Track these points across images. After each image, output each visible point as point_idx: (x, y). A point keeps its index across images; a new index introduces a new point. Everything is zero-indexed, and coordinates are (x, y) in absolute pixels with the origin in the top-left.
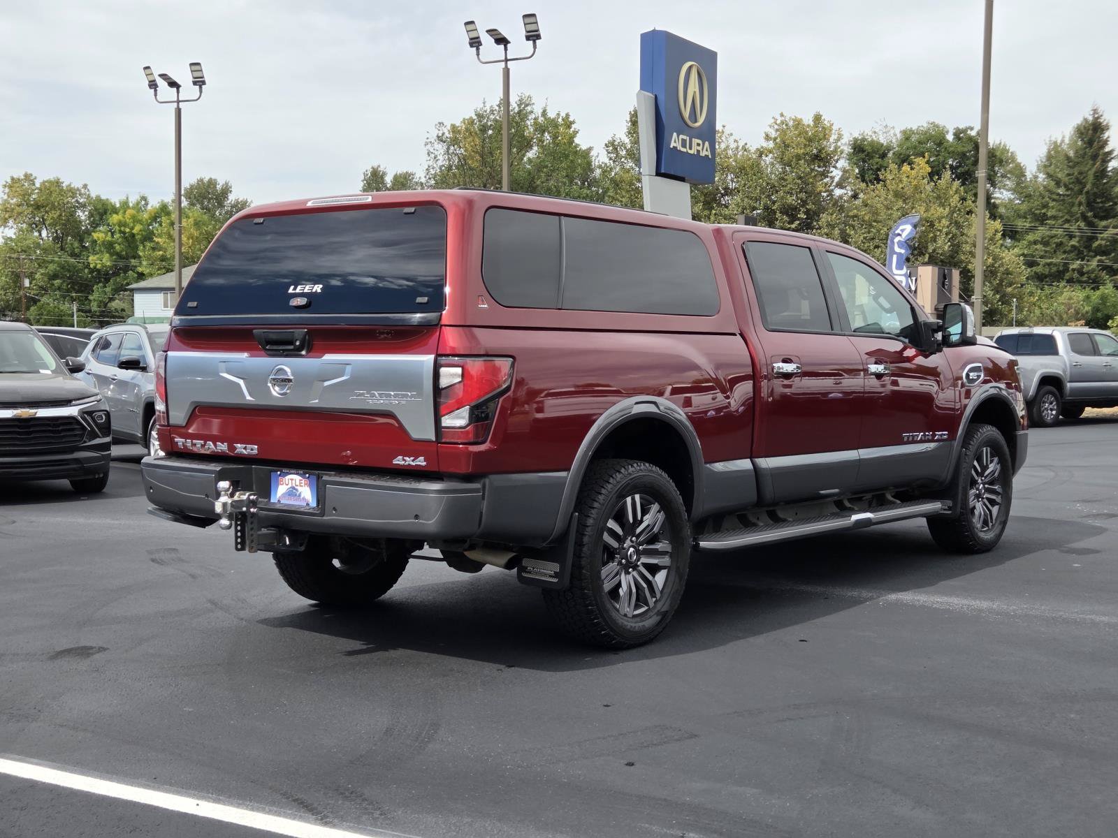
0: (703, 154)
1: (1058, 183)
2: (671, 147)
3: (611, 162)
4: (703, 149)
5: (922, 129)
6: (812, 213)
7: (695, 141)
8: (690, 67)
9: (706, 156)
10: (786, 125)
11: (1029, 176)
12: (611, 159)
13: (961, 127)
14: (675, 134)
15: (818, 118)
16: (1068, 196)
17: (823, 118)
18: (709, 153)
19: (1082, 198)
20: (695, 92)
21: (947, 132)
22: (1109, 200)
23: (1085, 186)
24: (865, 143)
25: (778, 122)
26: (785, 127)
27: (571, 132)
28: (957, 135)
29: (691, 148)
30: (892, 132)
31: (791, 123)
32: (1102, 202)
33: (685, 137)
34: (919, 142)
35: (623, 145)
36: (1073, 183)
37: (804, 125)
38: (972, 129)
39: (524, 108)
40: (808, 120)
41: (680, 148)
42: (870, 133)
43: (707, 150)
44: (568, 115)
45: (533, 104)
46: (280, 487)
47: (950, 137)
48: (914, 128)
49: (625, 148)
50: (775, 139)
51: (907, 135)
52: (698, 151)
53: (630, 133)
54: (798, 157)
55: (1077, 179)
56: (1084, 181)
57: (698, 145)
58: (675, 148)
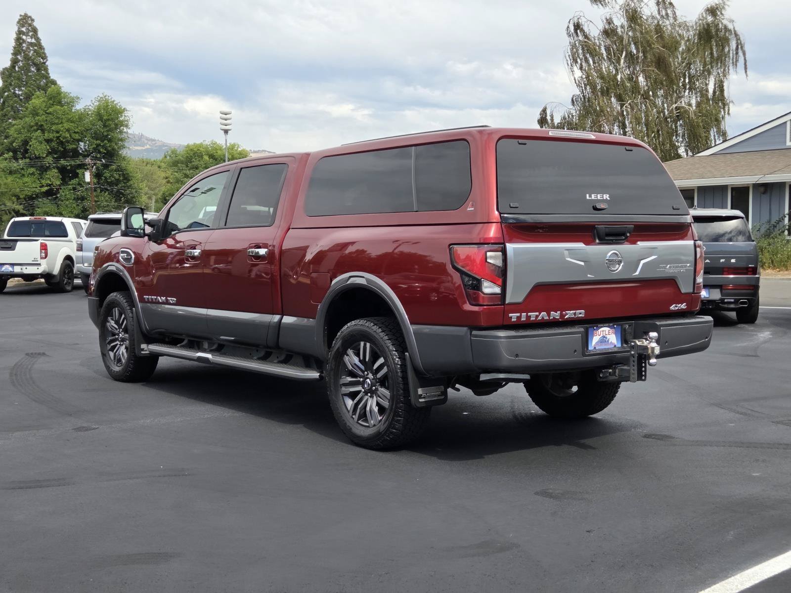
46: (594, 337)
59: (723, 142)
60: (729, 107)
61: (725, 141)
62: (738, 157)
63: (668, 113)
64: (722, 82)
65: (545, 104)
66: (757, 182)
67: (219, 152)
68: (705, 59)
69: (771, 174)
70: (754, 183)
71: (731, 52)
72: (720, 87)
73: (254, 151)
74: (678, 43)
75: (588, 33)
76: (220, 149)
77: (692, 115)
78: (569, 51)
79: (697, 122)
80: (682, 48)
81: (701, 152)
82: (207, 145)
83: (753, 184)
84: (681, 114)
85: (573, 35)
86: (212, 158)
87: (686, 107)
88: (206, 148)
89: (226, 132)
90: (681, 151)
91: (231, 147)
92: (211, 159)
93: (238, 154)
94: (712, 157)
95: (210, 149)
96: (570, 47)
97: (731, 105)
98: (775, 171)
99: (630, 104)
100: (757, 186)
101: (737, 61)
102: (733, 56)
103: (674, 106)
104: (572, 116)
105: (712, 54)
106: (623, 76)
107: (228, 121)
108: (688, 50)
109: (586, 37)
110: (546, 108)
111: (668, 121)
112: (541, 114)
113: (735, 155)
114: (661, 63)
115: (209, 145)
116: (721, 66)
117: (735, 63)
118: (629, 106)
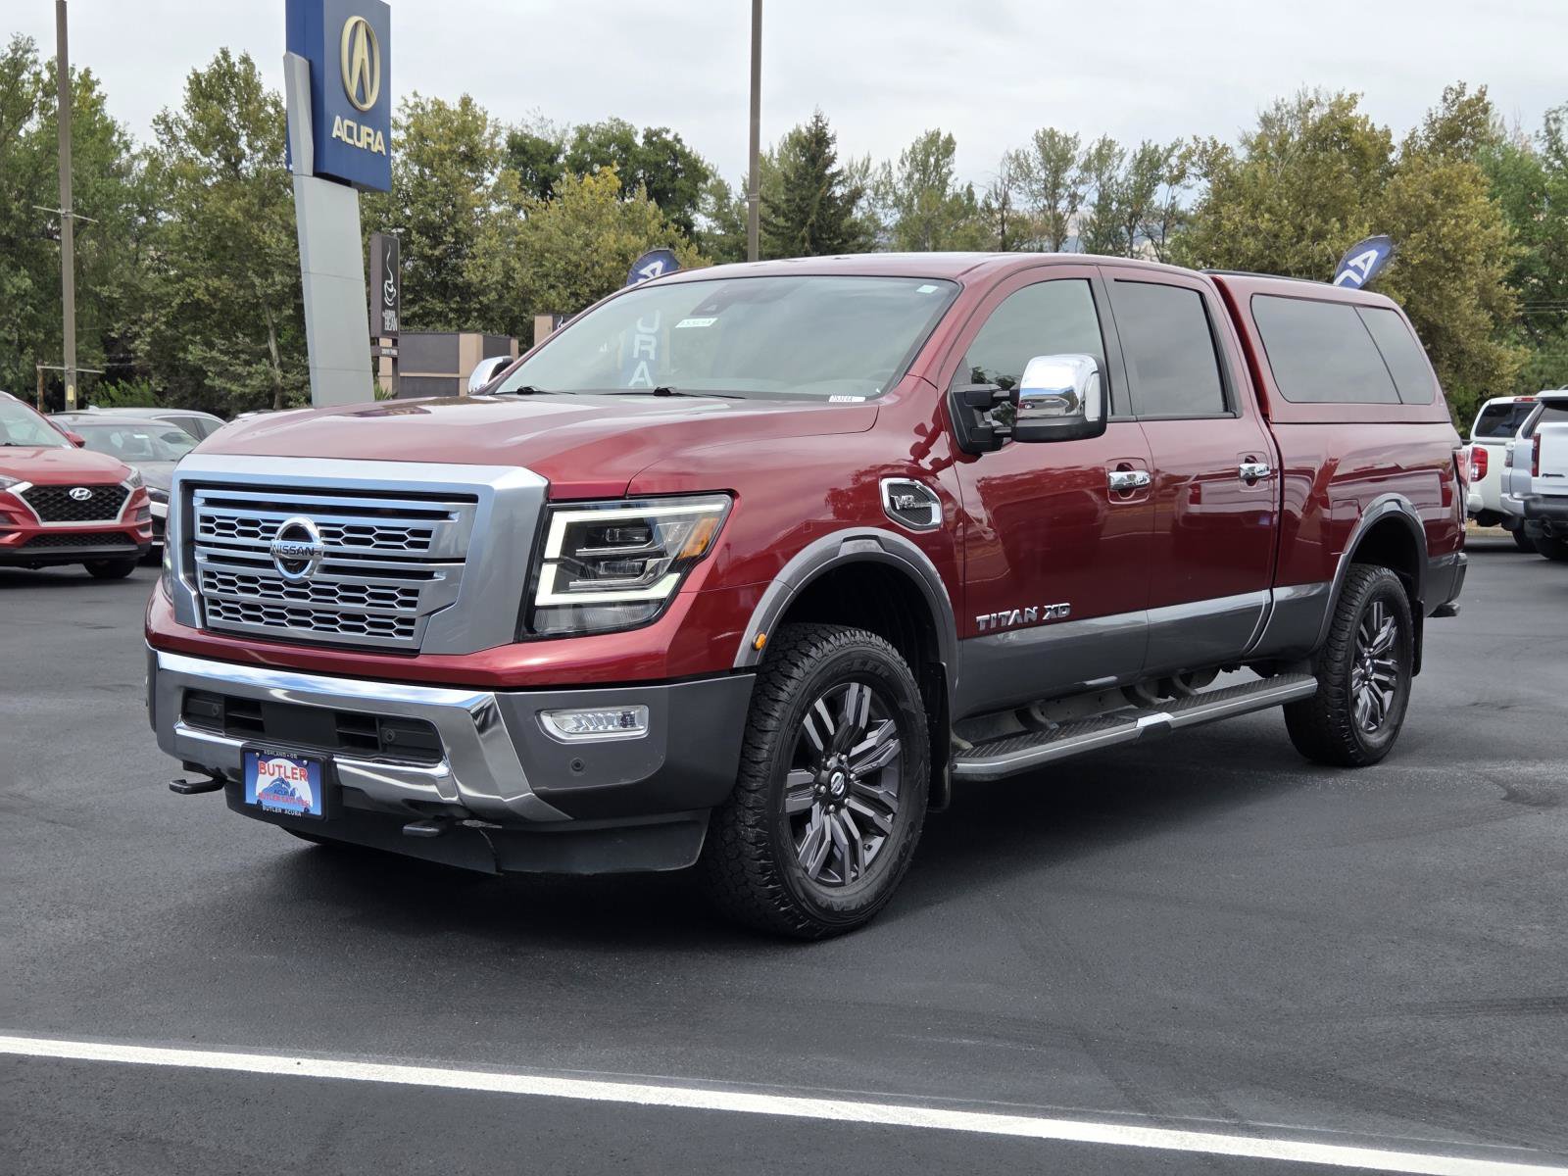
0: (375, 149)
1: (776, 210)
2: (334, 136)
3: (164, 146)
4: (374, 142)
5: (602, 126)
6: (462, 236)
7: (365, 130)
8: (357, 24)
9: (380, 152)
10: (423, 109)
11: (734, 200)
12: (162, 142)
13: (653, 129)
14: (338, 118)
15: (466, 102)
16: (788, 228)
17: (473, 103)
18: (383, 149)
19: (805, 231)
20: (363, 60)
21: (636, 133)
22: (837, 237)
23: (808, 215)
24: (528, 141)
25: (411, 104)
26: (420, 112)
27: (95, 97)
28: (649, 136)
29: (359, 140)
30: (550, 127)
31: (429, 108)
32: (829, 239)
33: (351, 123)
34: (599, 145)
35: (179, 121)
36: (794, 211)
37: (448, 111)
38: (668, 131)
39: (22, 56)
40: (453, 104)
41: (345, 138)
42: (520, 127)
43: (380, 144)
44: (88, 72)
45: (37, 50)
47: (639, 141)
48: (593, 125)
49: (185, 127)
50: (408, 128)
51: (583, 134)
52: (369, 144)
53: (190, 107)
54: (442, 157)
55: (799, 207)
56: (807, 209)
57: (369, 135)
58: (338, 137)
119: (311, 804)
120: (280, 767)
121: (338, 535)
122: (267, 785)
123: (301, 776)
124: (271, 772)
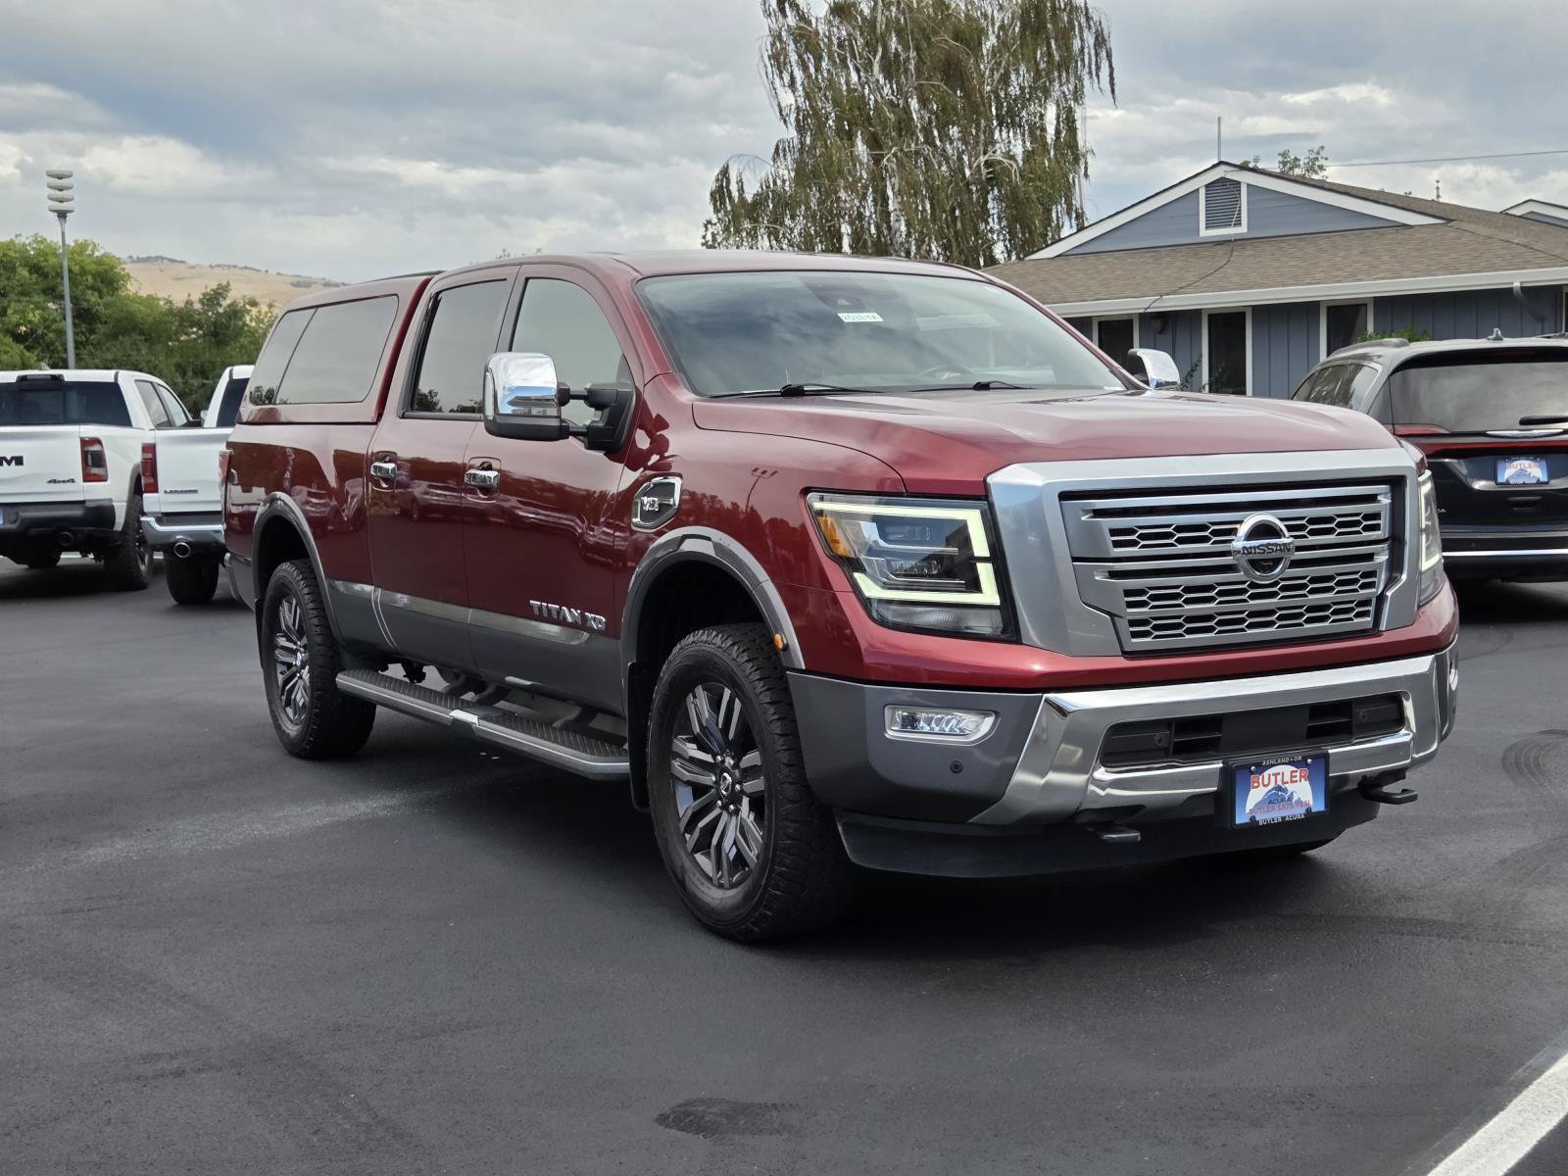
59: (1079, 230)
60: (1086, 163)
61: (1081, 228)
62: (1109, 260)
63: (972, 174)
64: (1070, 111)
65: (726, 160)
66: (1148, 310)
67: (52, 260)
68: (1037, 64)
69: (1174, 293)
70: (1142, 311)
71: (1086, 51)
72: (1068, 121)
73: (138, 258)
74: (982, 33)
75: (805, 11)
76: (55, 254)
77: (1016, 178)
78: (769, 47)
79: (1026, 192)
80: (990, 42)
81: (1036, 252)
82: (24, 245)
83: (1140, 314)
84: (995, 175)
85: (775, 15)
86: (36, 272)
87: (1004, 160)
88: (23, 250)
89: (62, 215)
90: (999, 250)
91: (77, 249)
92: (35, 275)
93: (95, 263)
94: (1060, 261)
95: (32, 253)
96: (770, 39)
97: (1089, 158)
98: (1181, 288)
99: (895, 155)
100: (1147, 318)
101: (1098, 68)
102: (1090, 58)
103: (982, 159)
104: (784, 181)
105: (1050, 54)
106: (879, 99)
107: (65, 192)
108: (1003, 45)
109: (802, 17)
110: (728, 166)
111: (972, 190)
112: (717, 180)
113: (1102, 256)
114: (953, 72)
115: (30, 244)
116: (1068, 80)
117: (1094, 73)
118: (894, 160)
119: (1311, 803)
120: (1276, 775)
121: (1301, 528)
122: (1260, 798)
123: (1301, 777)
124: (1266, 783)
